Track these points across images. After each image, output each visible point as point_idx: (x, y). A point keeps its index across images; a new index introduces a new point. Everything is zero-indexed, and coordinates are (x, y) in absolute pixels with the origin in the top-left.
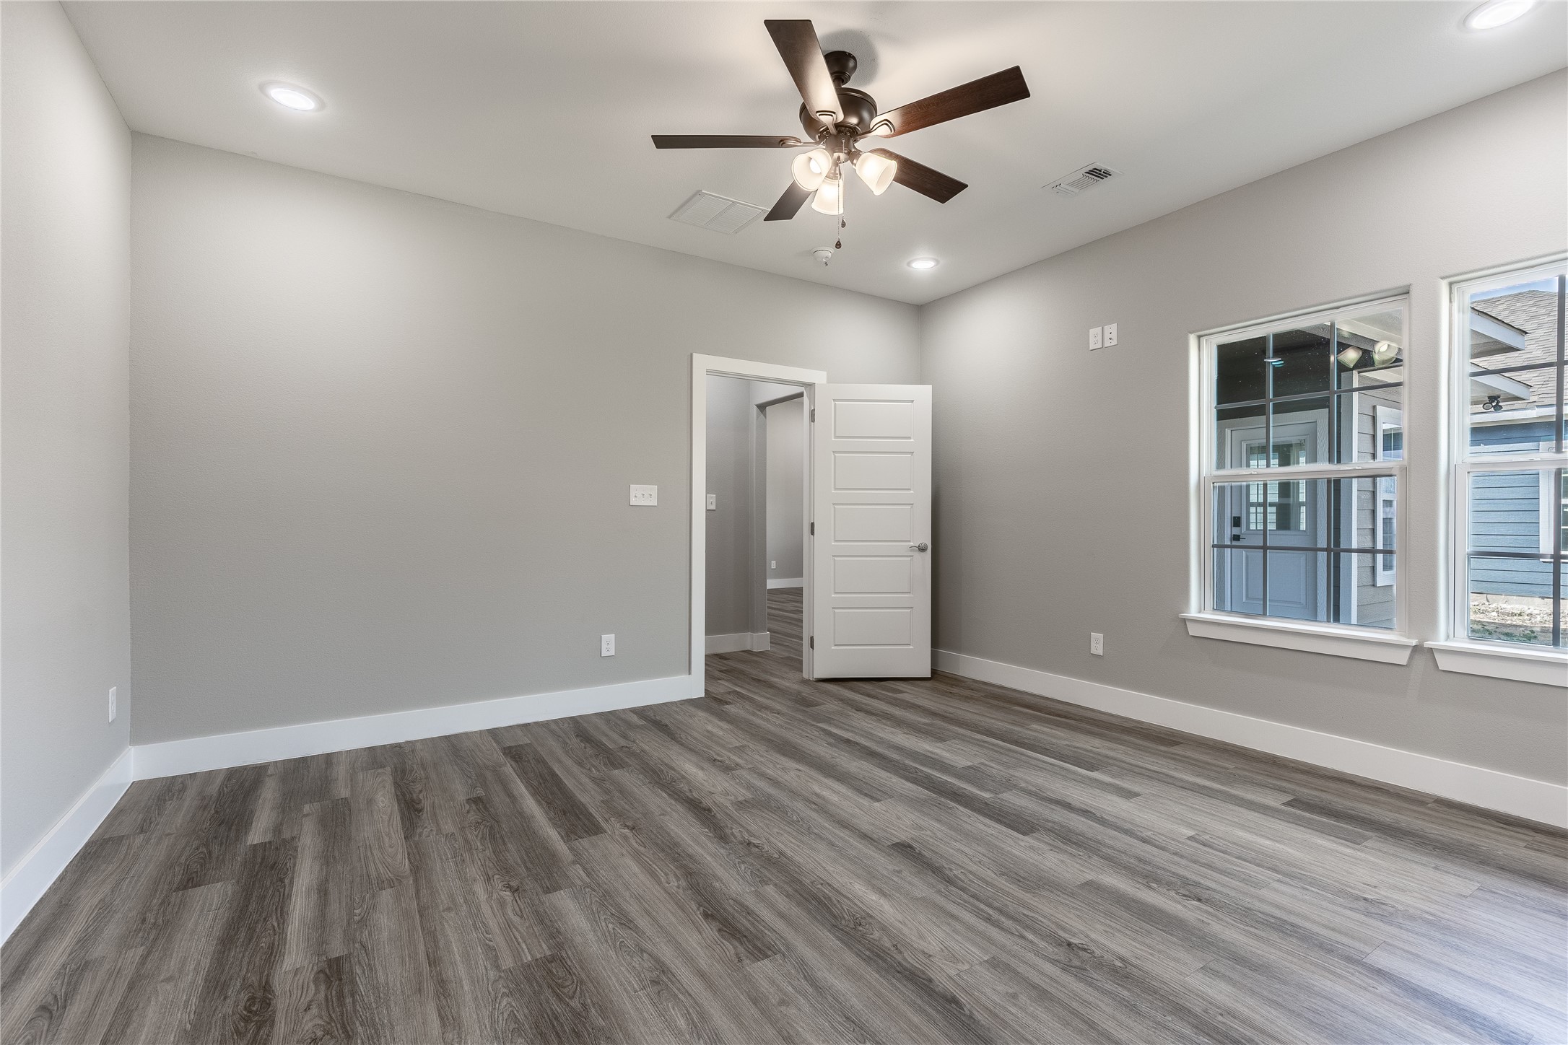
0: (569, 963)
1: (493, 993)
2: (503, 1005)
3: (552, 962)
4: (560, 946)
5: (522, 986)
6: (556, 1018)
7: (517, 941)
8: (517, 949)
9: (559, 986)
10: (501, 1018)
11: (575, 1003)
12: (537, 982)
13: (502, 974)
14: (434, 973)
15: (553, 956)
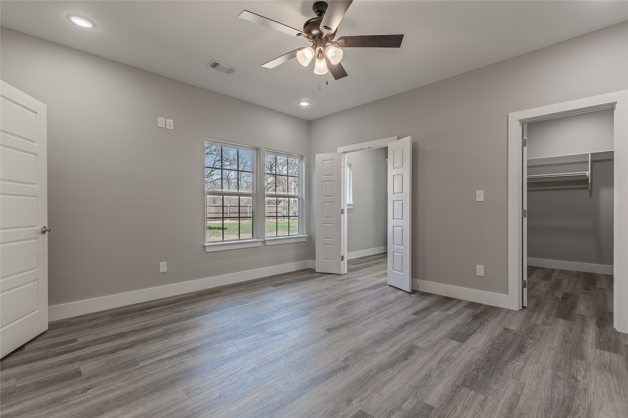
0: (462, 381)
1: (496, 392)
2: (496, 387)
3: (467, 385)
4: (458, 387)
5: (484, 387)
6: (484, 374)
7: (469, 400)
8: (472, 398)
9: (473, 379)
10: (500, 385)
11: (475, 372)
12: (478, 384)
13: (487, 395)
14: (511, 415)
15: (464, 387)
